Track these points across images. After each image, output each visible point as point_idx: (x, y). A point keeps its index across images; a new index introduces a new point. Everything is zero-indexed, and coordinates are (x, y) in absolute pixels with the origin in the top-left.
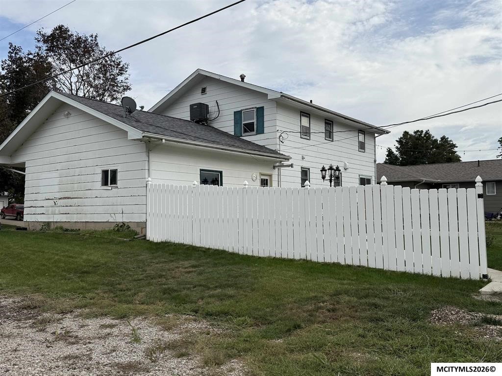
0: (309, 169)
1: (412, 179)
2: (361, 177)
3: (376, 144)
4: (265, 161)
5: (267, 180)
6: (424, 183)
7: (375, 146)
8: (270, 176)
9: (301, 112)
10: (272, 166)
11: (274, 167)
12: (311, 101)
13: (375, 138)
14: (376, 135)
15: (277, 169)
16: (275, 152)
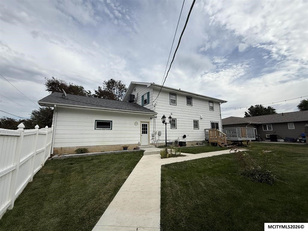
0: (176, 119)
1: (244, 122)
2: (211, 122)
3: (221, 107)
4: (138, 115)
5: (147, 125)
6: (251, 124)
7: (220, 108)
8: (149, 122)
9: (170, 93)
10: (150, 118)
11: (151, 118)
12: (180, 89)
13: (220, 104)
14: (220, 103)
15: (153, 119)
16: (152, 111)
